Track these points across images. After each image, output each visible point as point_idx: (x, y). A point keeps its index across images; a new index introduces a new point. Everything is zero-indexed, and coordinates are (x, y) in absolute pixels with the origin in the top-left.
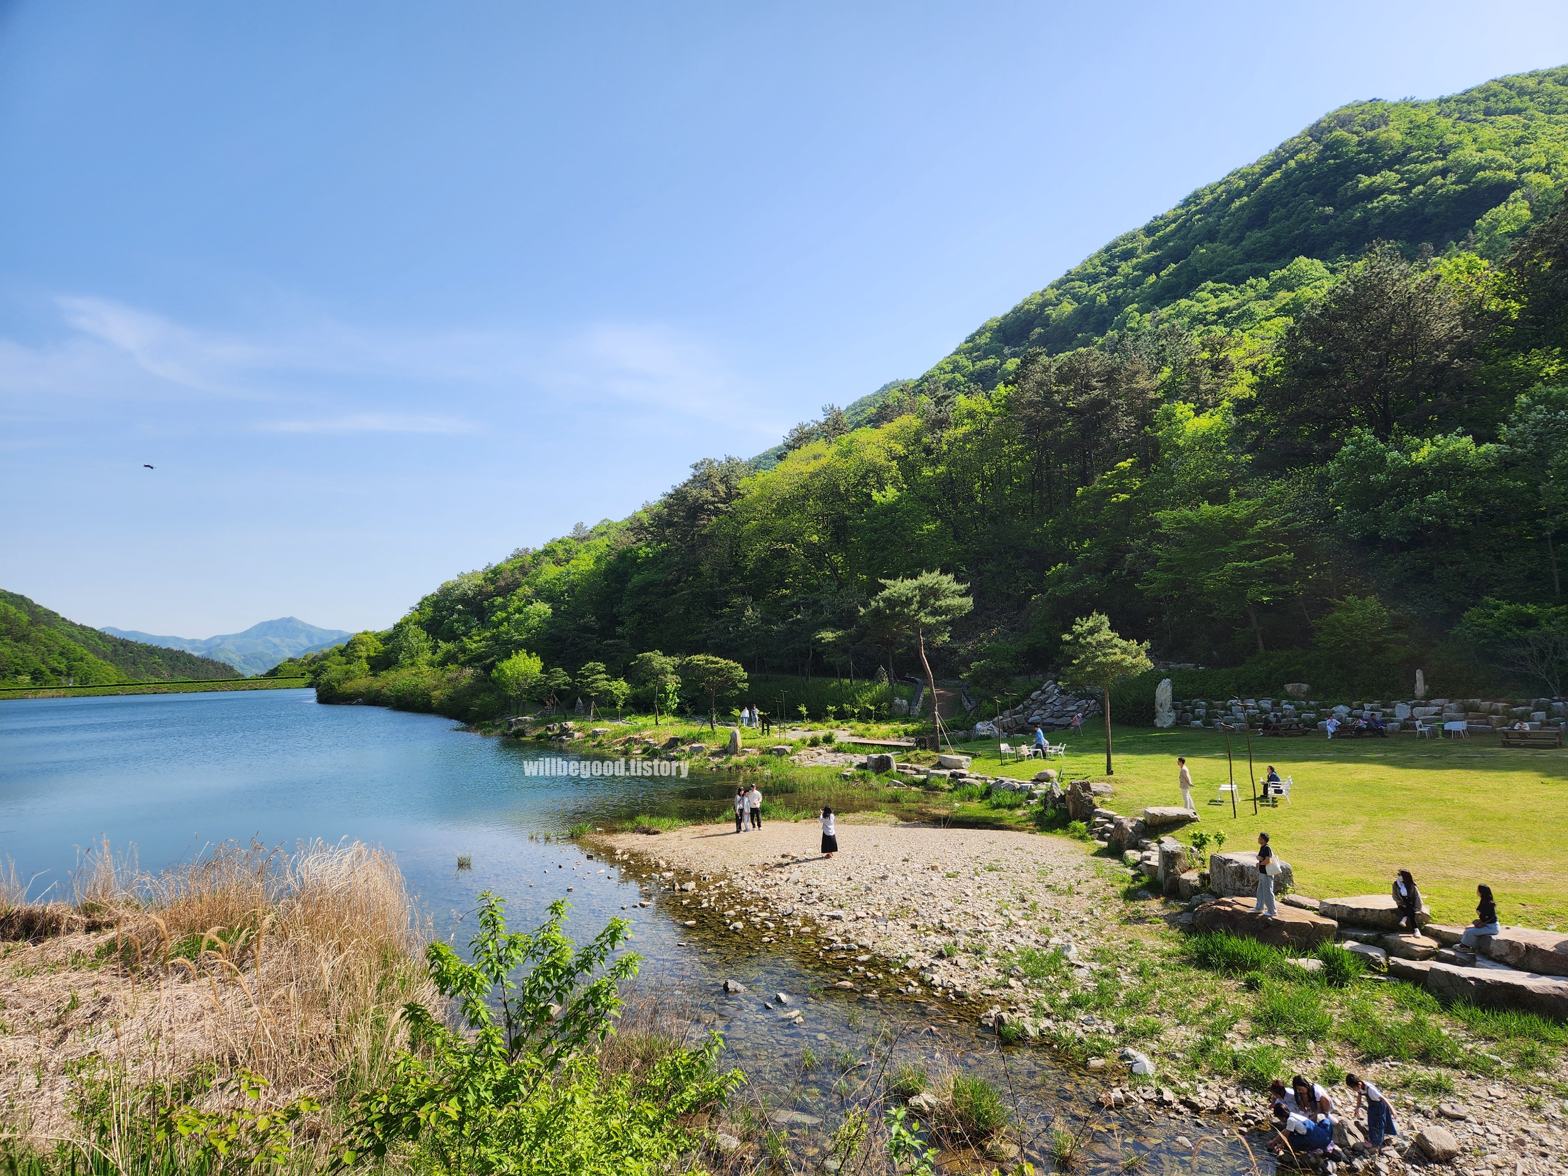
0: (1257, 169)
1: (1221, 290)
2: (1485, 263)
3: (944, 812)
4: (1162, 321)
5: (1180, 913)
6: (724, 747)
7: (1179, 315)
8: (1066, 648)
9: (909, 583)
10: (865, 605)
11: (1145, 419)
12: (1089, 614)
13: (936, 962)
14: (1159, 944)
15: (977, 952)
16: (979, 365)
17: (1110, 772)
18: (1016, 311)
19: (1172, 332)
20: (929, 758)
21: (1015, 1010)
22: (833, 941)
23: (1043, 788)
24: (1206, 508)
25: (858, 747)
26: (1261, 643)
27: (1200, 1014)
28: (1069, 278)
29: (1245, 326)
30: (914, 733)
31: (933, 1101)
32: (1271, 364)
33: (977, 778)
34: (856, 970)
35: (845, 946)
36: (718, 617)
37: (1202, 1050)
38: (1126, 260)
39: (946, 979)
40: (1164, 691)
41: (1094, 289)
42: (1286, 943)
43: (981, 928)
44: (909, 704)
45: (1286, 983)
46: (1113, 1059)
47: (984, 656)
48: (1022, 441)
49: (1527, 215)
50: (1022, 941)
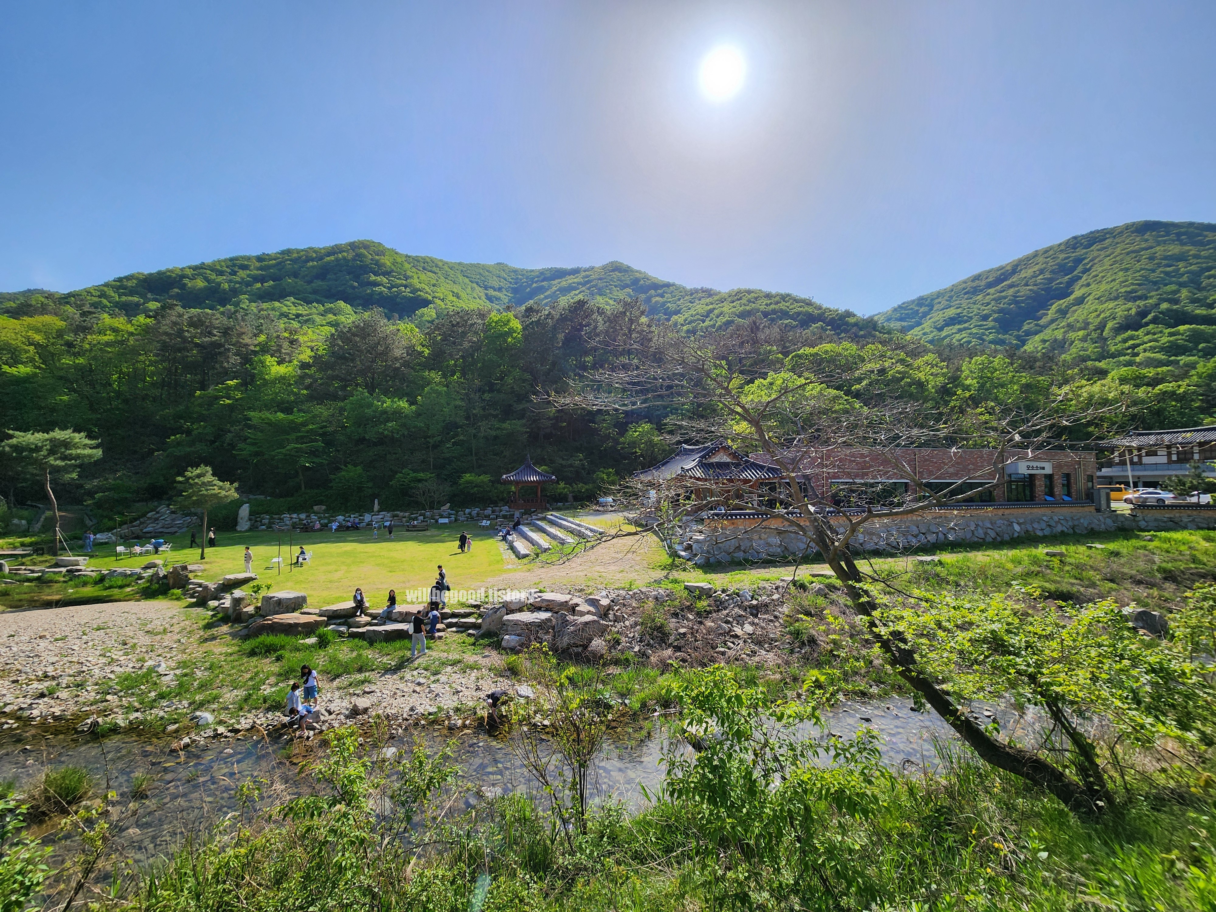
0: (323, 251)
1: (298, 304)
5: (240, 630)
7: (273, 309)
8: (179, 485)
11: (246, 359)
12: (197, 466)
13: (36, 701)
14: (225, 649)
15: (79, 686)
17: (202, 557)
18: (159, 273)
19: (267, 317)
20: (45, 561)
23: (150, 572)
24: (280, 415)
26: (303, 486)
27: (247, 681)
28: (202, 266)
29: (310, 326)
32: (321, 349)
37: (246, 700)
38: (242, 269)
39: (45, 711)
40: (244, 511)
41: (220, 279)
42: (300, 633)
43: (85, 669)
44: (29, 524)
45: (298, 653)
46: (186, 722)
47: (109, 490)
48: (156, 355)
49: (434, 316)
50: (121, 669)
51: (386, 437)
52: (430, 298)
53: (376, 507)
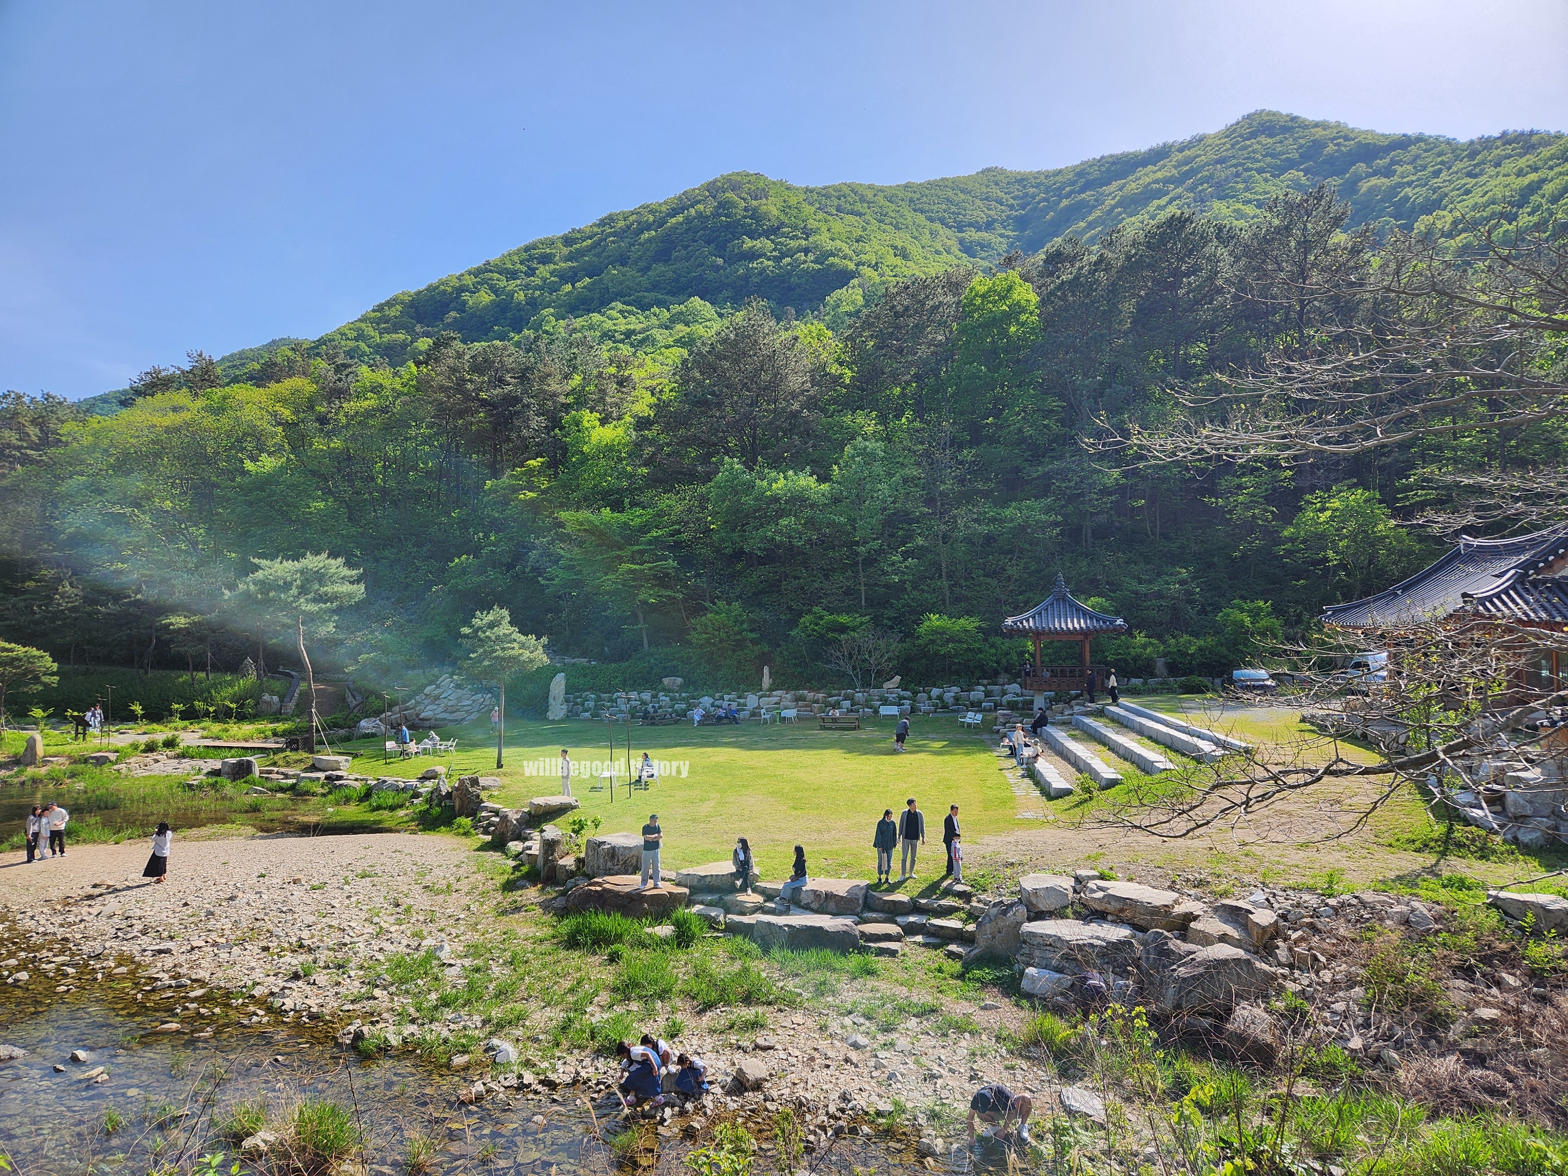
1: (629, 312)
2: (830, 333)
3: (313, 819)
4: (575, 330)
5: (555, 898)
6: (15, 756)
7: (591, 327)
8: (464, 641)
9: (289, 565)
10: (231, 587)
11: (555, 422)
12: (489, 608)
13: (289, 985)
14: (532, 931)
15: (339, 967)
16: (387, 338)
17: (499, 765)
18: (430, 289)
19: (583, 342)
20: (301, 761)
21: (377, 1022)
22: (157, 979)
23: (430, 785)
24: (606, 513)
25: (211, 751)
26: (645, 641)
27: (565, 994)
28: (486, 268)
29: (648, 350)
30: (284, 734)
32: (667, 389)
33: (356, 780)
34: (187, 1008)
35: (173, 983)
37: (564, 1028)
38: (544, 264)
39: (299, 1002)
40: (558, 685)
41: (512, 285)
42: (645, 914)
43: (347, 940)
44: (281, 701)
45: (643, 951)
46: (478, 1053)
47: (374, 648)
48: (430, 426)
49: (860, 301)
50: (392, 947)
51: (778, 547)
52: (852, 266)
53: (766, 681)
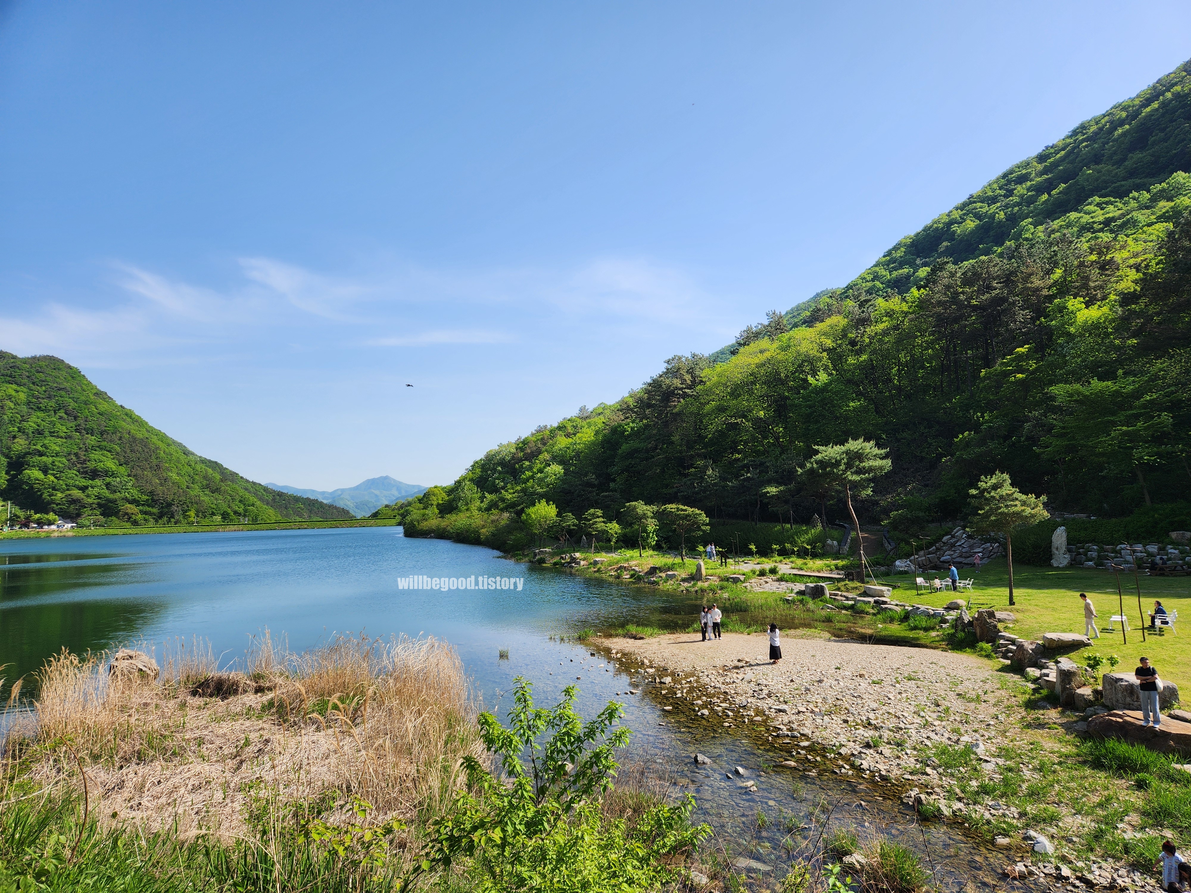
1: (1107, 203)
3: (869, 631)
4: (1053, 231)
5: (1076, 722)
6: (691, 574)
7: (1069, 225)
8: (973, 500)
9: (838, 448)
10: (802, 466)
11: (1039, 311)
12: (992, 473)
13: (864, 751)
14: (1057, 747)
15: (898, 745)
16: (895, 274)
17: (1012, 603)
18: (927, 229)
19: (1063, 239)
20: (856, 588)
21: (931, 793)
22: (779, 729)
23: (953, 614)
24: (1096, 384)
25: (798, 578)
27: (1094, 807)
28: (971, 200)
29: (1129, 232)
30: (843, 568)
31: (863, 861)
33: (897, 605)
34: (799, 753)
35: (789, 733)
36: (686, 475)
37: (1096, 837)
38: (1021, 183)
39: (872, 764)
40: (1060, 537)
41: (993, 208)
42: (1173, 751)
43: (902, 725)
44: (839, 545)
45: (1173, 785)
46: (1018, 839)
47: (901, 507)
48: (932, 333)
50: (936, 737)
